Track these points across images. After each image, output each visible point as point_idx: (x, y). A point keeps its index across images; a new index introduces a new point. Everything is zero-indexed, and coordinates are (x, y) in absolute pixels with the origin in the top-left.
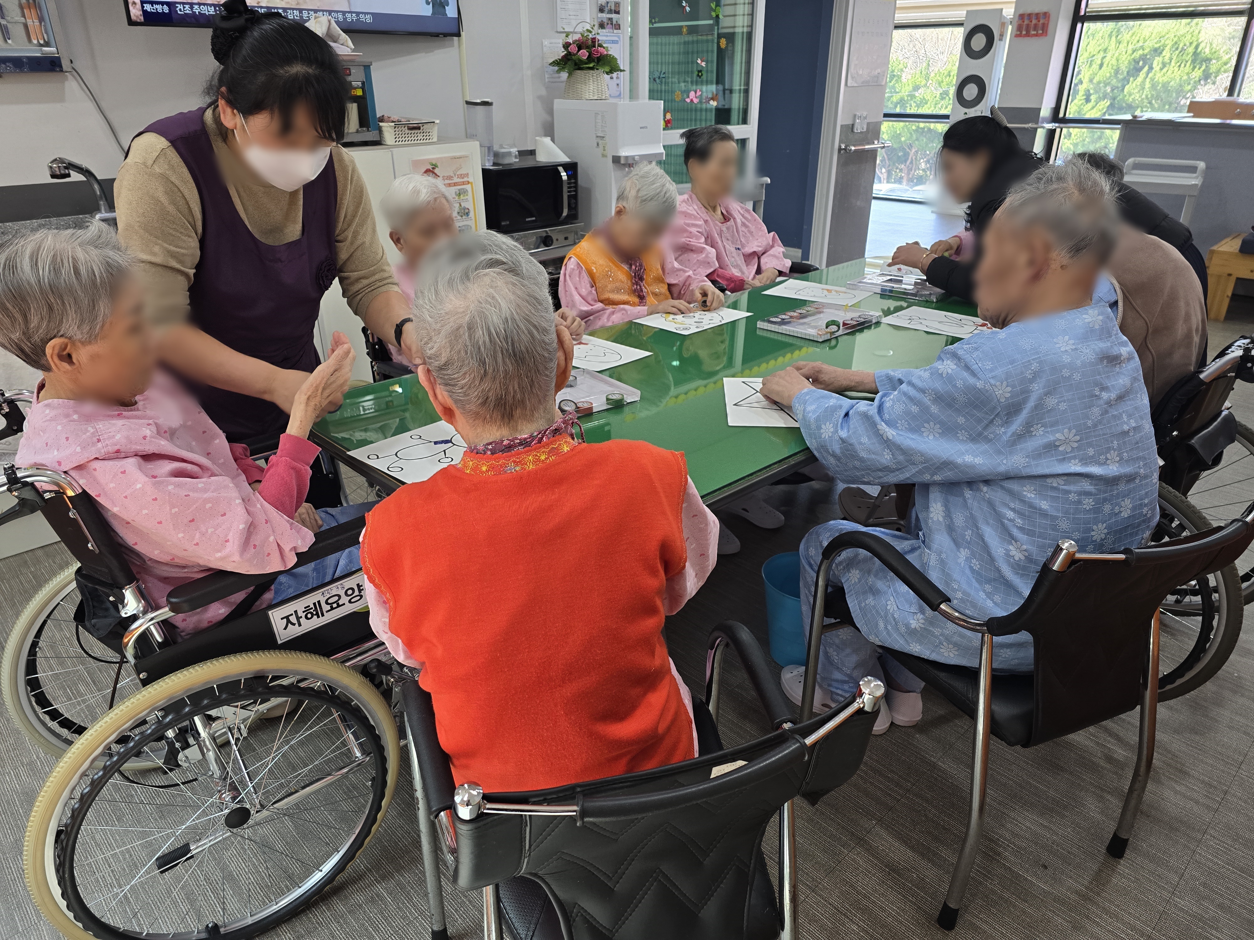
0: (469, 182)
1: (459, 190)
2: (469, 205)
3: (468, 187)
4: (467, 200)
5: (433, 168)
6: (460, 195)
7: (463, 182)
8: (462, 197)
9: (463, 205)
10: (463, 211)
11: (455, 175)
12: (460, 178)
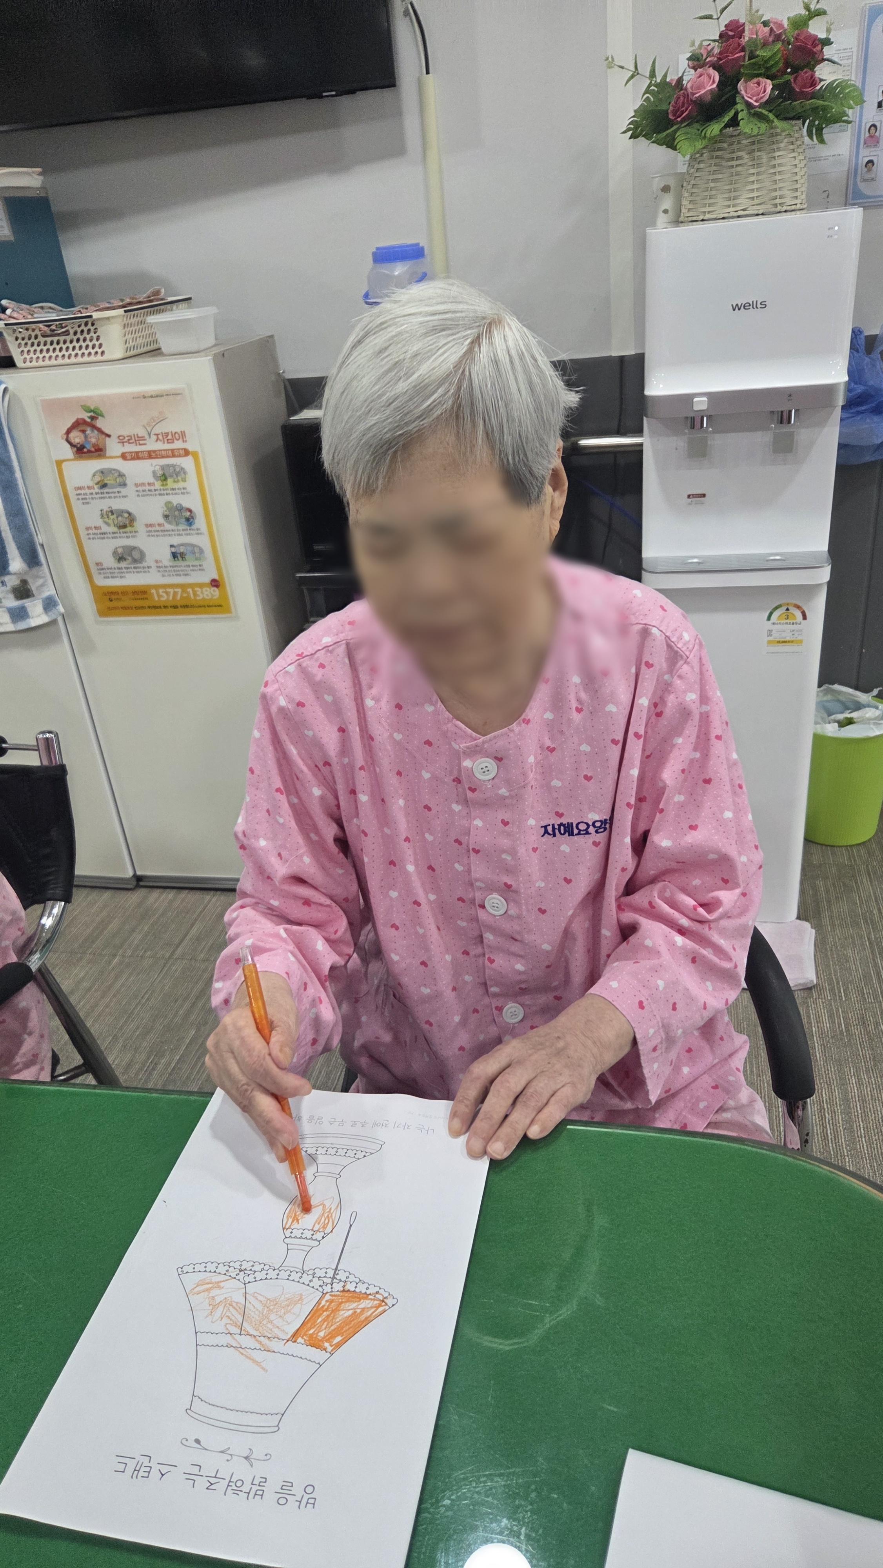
0: (187, 453)
1: (163, 468)
2: (192, 502)
3: (187, 463)
4: (184, 491)
5: (92, 418)
6: (166, 479)
7: (172, 450)
8: (170, 481)
9: (176, 500)
10: (177, 513)
11: (149, 434)
12: (164, 443)
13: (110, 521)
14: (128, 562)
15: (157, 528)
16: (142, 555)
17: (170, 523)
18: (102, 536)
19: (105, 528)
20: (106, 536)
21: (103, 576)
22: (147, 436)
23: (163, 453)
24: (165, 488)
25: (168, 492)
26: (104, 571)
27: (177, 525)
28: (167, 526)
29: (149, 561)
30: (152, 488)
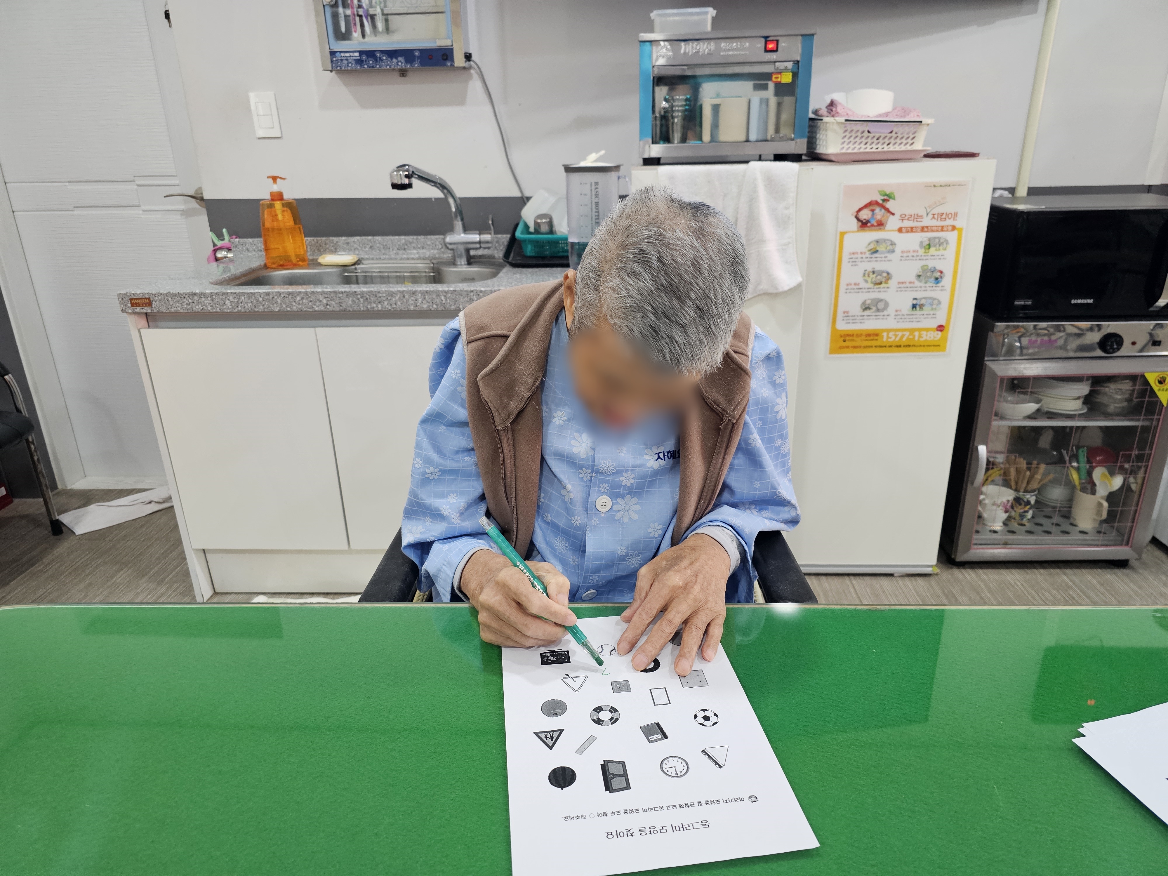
0: (954, 228)
1: (930, 239)
2: (945, 265)
3: (951, 237)
4: (942, 257)
5: (884, 201)
6: (929, 248)
7: (942, 227)
8: (932, 250)
9: (931, 264)
10: (929, 274)
11: (928, 214)
12: (937, 220)
13: (869, 280)
14: (872, 311)
15: (908, 285)
16: (887, 305)
17: (920, 281)
18: (857, 291)
19: (863, 285)
20: (860, 290)
21: (845, 321)
22: (925, 215)
23: (934, 228)
24: (926, 254)
25: (927, 258)
26: (848, 318)
27: (926, 283)
28: (917, 284)
29: (891, 310)
30: (915, 254)
